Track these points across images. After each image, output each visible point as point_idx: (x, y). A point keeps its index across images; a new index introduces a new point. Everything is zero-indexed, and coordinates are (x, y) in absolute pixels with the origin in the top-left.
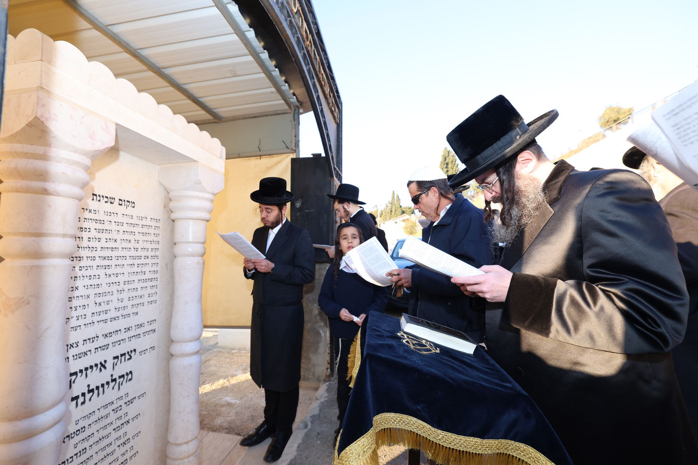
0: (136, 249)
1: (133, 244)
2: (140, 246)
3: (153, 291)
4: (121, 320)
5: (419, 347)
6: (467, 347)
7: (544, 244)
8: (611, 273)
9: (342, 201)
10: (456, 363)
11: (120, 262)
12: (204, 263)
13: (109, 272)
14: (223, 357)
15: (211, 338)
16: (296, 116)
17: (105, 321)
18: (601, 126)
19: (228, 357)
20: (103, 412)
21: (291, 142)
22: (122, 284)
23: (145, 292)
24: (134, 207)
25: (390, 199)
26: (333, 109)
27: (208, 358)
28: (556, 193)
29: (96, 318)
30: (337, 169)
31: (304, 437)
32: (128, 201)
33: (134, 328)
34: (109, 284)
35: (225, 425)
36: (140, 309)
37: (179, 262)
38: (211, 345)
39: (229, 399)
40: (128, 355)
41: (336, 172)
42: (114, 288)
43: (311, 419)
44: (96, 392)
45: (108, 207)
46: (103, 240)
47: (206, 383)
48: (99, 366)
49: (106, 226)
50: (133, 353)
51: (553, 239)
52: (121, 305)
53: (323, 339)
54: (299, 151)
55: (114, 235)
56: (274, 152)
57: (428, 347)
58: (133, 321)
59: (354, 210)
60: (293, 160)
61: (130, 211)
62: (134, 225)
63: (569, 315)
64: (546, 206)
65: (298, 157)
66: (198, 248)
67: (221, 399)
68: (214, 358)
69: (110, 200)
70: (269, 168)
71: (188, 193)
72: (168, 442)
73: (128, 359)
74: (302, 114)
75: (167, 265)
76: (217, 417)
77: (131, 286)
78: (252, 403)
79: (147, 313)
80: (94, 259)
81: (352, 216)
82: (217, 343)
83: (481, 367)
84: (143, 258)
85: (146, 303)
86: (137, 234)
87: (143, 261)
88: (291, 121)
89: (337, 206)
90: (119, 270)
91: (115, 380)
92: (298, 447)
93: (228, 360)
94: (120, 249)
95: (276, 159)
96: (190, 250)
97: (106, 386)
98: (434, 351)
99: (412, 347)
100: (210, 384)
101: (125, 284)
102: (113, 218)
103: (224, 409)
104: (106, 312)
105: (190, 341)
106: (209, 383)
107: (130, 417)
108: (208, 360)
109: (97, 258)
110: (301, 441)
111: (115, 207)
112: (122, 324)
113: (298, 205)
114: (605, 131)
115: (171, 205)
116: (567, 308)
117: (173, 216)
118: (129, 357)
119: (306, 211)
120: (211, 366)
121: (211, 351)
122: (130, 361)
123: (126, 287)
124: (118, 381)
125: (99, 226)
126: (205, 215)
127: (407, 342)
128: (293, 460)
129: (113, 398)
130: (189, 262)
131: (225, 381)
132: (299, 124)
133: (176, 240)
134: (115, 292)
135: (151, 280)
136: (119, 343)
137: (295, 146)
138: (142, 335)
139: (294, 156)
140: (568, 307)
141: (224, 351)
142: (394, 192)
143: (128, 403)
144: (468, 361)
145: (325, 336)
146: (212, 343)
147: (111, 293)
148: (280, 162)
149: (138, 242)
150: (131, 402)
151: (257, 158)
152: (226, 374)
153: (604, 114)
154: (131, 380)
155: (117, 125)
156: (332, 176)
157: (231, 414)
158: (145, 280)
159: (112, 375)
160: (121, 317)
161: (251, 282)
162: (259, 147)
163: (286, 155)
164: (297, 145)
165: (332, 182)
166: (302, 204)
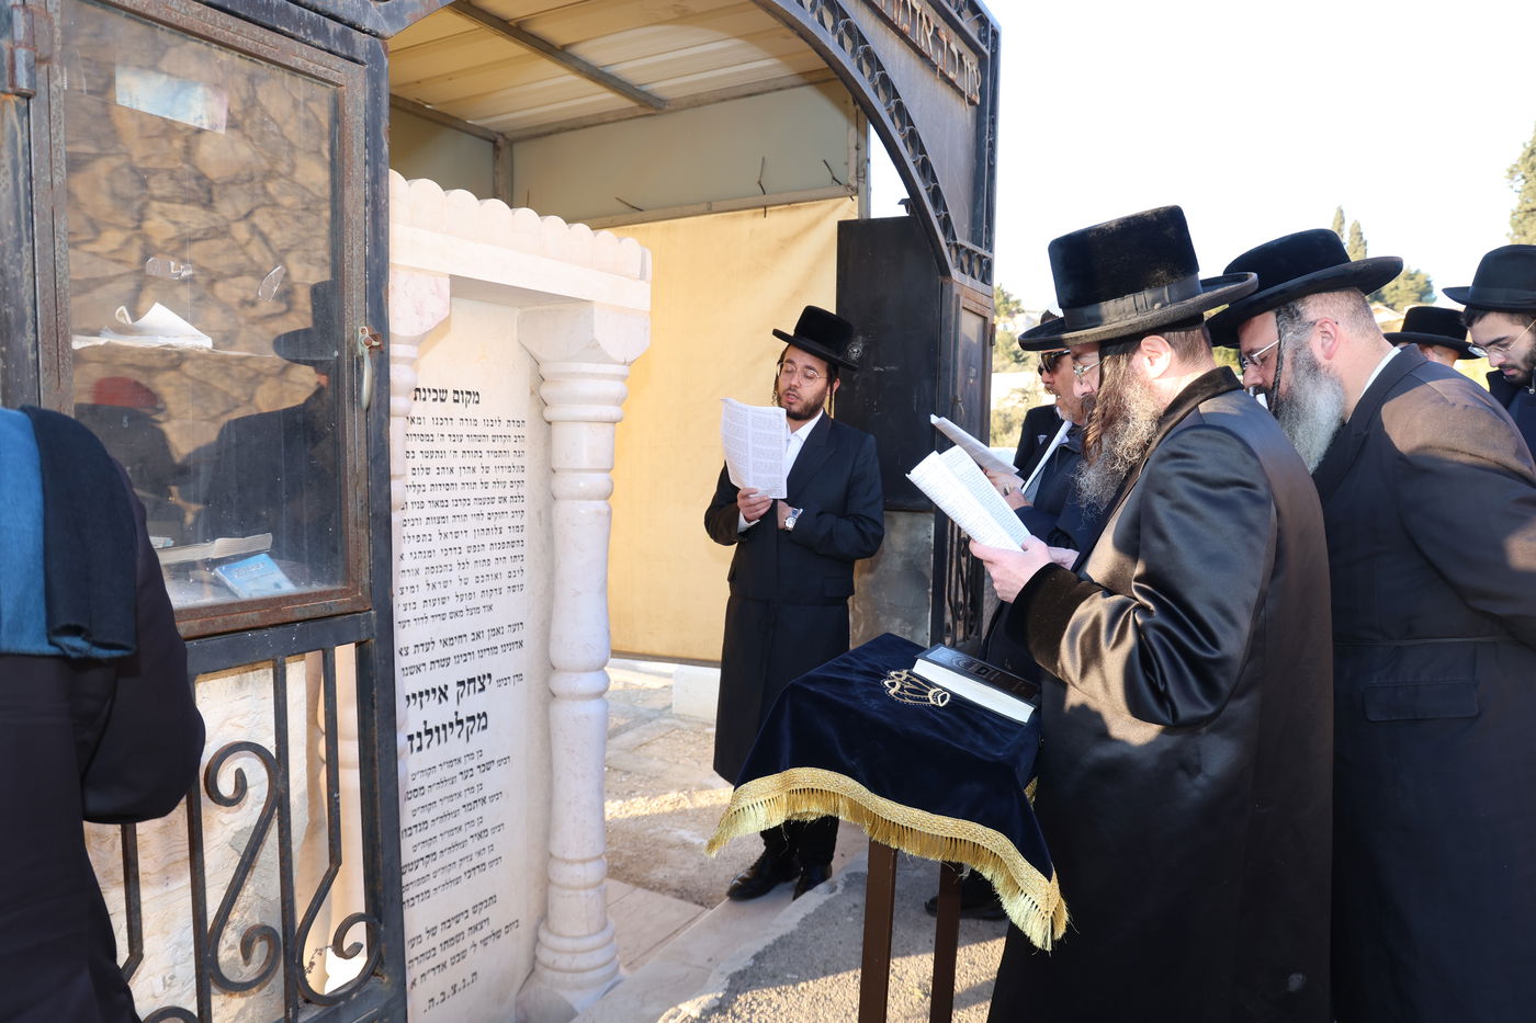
0: (485, 484)
1: (478, 476)
2: (491, 477)
3: (517, 565)
4: (466, 617)
11: (460, 510)
12: (610, 513)
13: (444, 528)
14: (681, 741)
15: (656, 691)
17: (442, 616)
19: (694, 742)
20: (448, 773)
21: (847, 164)
22: (464, 550)
23: (503, 568)
24: (477, 402)
26: (951, 75)
27: (645, 739)
29: (430, 611)
30: (968, 245)
31: (821, 906)
32: (468, 393)
33: (486, 634)
34: (446, 551)
35: (674, 883)
36: (495, 600)
37: (563, 509)
38: (653, 710)
39: (686, 834)
40: (478, 682)
41: (962, 256)
42: (453, 558)
43: (846, 880)
44: (435, 734)
45: (438, 409)
46: (434, 471)
47: (637, 793)
48: (438, 693)
49: (437, 445)
50: (487, 680)
52: (464, 590)
54: (868, 189)
55: (449, 461)
56: (799, 196)
58: (484, 622)
60: (844, 227)
61: (472, 411)
62: (480, 438)
65: (865, 217)
66: (599, 481)
67: (669, 831)
68: (661, 740)
69: (440, 395)
70: (788, 243)
71: (574, 367)
72: (551, 855)
73: (480, 690)
75: (539, 513)
76: (656, 866)
77: (480, 556)
78: (741, 851)
79: (508, 608)
80: (421, 505)
82: (670, 706)
84: (497, 500)
85: (505, 590)
86: (485, 454)
87: (496, 507)
90: (459, 526)
91: (460, 722)
92: (804, 919)
93: (693, 749)
94: (460, 486)
95: (803, 215)
96: (582, 484)
97: (449, 730)
100: (647, 798)
101: (469, 552)
102: (447, 429)
103: (673, 852)
104: (443, 600)
105: (586, 671)
106: (643, 796)
107: (487, 792)
108: (645, 744)
109: (426, 504)
110: (812, 911)
111: (449, 408)
112: (466, 624)
115: (545, 391)
117: (550, 414)
118: (481, 687)
119: (876, 369)
120: (651, 758)
121: (654, 723)
122: (482, 693)
123: (472, 557)
124: (466, 724)
125: (427, 446)
126: (612, 411)
128: (787, 936)
129: (460, 754)
130: (582, 511)
131: (681, 794)
133: (556, 466)
134: (455, 566)
135: (512, 544)
136: (464, 658)
137: (858, 177)
138: (500, 649)
139: (848, 210)
141: (685, 726)
143: (483, 768)
146: (659, 704)
147: (449, 568)
148: (814, 224)
149: (486, 469)
150: (486, 767)
151: (755, 214)
152: (686, 781)
154: (485, 727)
155: (452, 277)
156: (946, 272)
157: (689, 865)
158: (502, 545)
159: (456, 713)
160: (465, 612)
162: (760, 182)
163: (832, 202)
164: (861, 174)
165: (946, 288)
166: (864, 349)
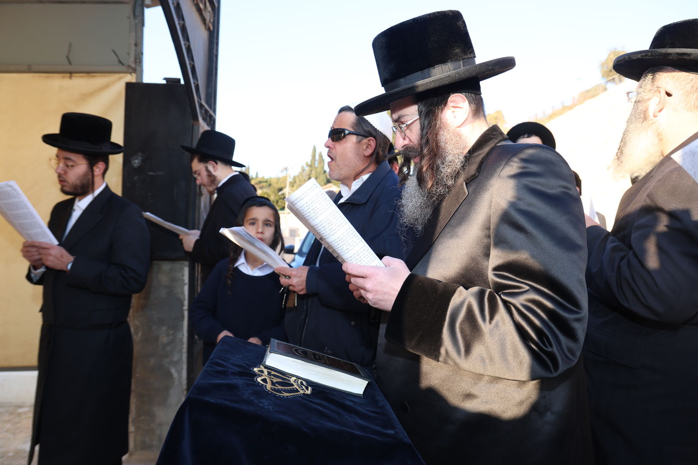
5: (280, 387)
6: (355, 385)
7: (451, 237)
8: (518, 279)
9: (204, 159)
10: (332, 407)
16: (138, 10)
18: (603, 76)
19: (9, 421)
21: (128, 54)
25: (309, 160)
26: (202, 6)
28: (476, 168)
30: (206, 106)
41: (203, 111)
51: (461, 230)
53: (176, 382)
54: (142, 71)
57: (296, 386)
59: (223, 174)
60: (129, 86)
63: (462, 332)
64: (462, 185)
65: (139, 81)
70: (87, 96)
74: (148, 6)
81: (220, 185)
83: (366, 412)
88: (129, 18)
89: (197, 165)
93: (8, 426)
95: (99, 81)
98: (302, 392)
99: (269, 386)
113: (136, 162)
114: (607, 82)
116: (461, 324)
119: (150, 173)
127: (264, 380)
132: (143, 25)
137: (135, 62)
139: (131, 78)
140: (463, 321)
142: (315, 147)
144: (350, 403)
145: (180, 377)
148: (106, 87)
151: (64, 77)
153: (607, 60)
156: (196, 118)
161: (40, 289)
162: (68, 58)
163: (118, 76)
164: (138, 61)
165: (195, 127)
166: (143, 161)
